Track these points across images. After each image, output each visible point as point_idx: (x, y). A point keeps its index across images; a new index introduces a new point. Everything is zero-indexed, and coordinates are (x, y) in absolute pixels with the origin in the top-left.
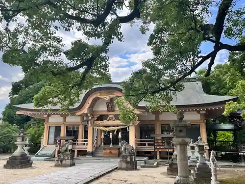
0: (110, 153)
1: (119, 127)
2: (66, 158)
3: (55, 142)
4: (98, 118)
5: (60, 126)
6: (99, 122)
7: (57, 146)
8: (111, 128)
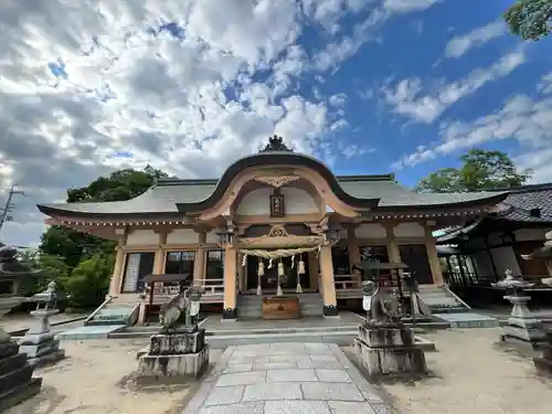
0: (280, 309)
1: (299, 251)
2: (182, 347)
3: (139, 287)
4: (246, 230)
5: (153, 254)
6: (251, 240)
7: (144, 297)
8: (281, 253)
